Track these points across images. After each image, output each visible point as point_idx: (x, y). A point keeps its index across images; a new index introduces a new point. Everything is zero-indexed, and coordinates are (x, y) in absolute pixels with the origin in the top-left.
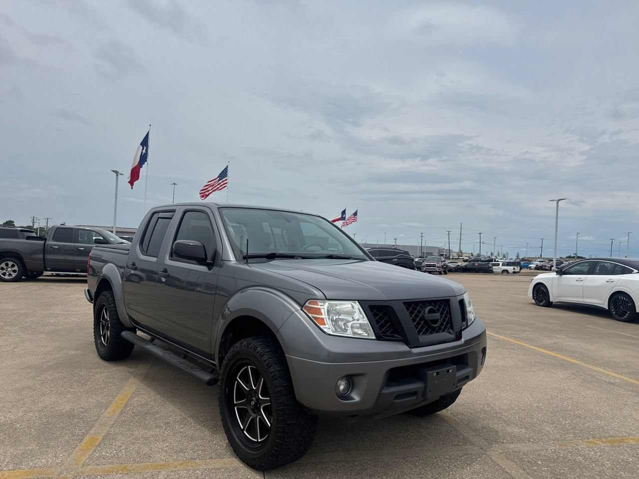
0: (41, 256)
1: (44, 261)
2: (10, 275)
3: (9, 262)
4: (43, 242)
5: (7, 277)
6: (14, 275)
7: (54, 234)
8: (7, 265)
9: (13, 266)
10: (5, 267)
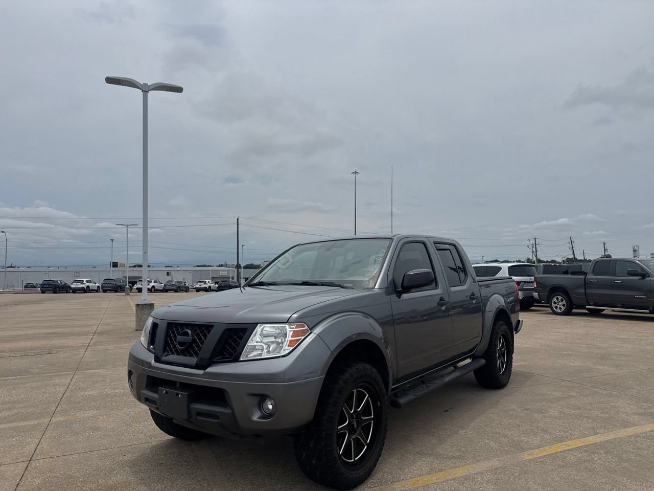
0: (583, 291)
1: (586, 296)
2: (560, 308)
3: (559, 297)
4: (584, 277)
5: (558, 311)
6: (563, 308)
7: (594, 268)
8: (557, 299)
9: (562, 300)
10: (556, 301)
